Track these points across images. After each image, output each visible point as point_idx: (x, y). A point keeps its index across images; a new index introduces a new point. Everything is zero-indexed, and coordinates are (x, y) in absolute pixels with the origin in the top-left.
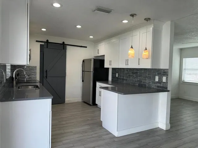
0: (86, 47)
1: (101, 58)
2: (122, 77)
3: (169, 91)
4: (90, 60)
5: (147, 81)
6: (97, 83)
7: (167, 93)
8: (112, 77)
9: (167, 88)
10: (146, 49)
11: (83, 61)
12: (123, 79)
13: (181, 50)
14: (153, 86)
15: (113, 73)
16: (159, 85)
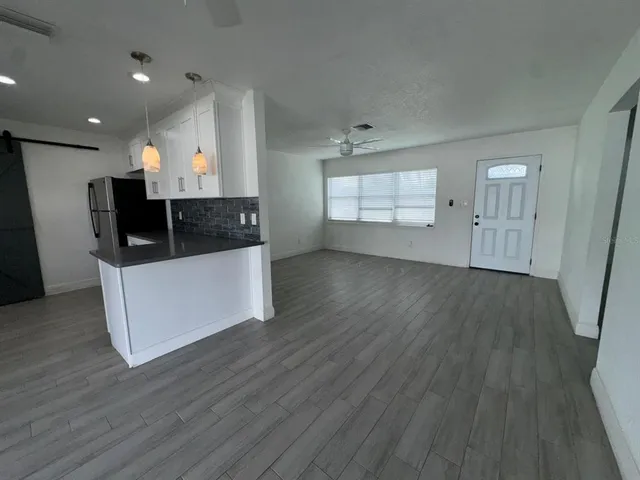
0: (97, 149)
1: (137, 177)
2: (189, 220)
3: (263, 243)
4: (102, 180)
5: (229, 226)
6: (129, 237)
7: (259, 246)
8: (173, 222)
9: (259, 237)
10: (200, 151)
11: (91, 185)
12: (191, 224)
13: (324, 162)
14: (240, 234)
15: (173, 212)
16: (247, 231)
